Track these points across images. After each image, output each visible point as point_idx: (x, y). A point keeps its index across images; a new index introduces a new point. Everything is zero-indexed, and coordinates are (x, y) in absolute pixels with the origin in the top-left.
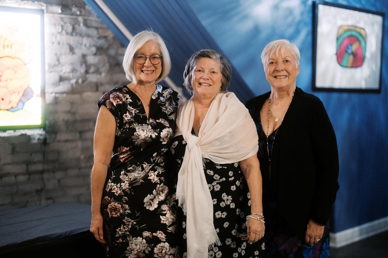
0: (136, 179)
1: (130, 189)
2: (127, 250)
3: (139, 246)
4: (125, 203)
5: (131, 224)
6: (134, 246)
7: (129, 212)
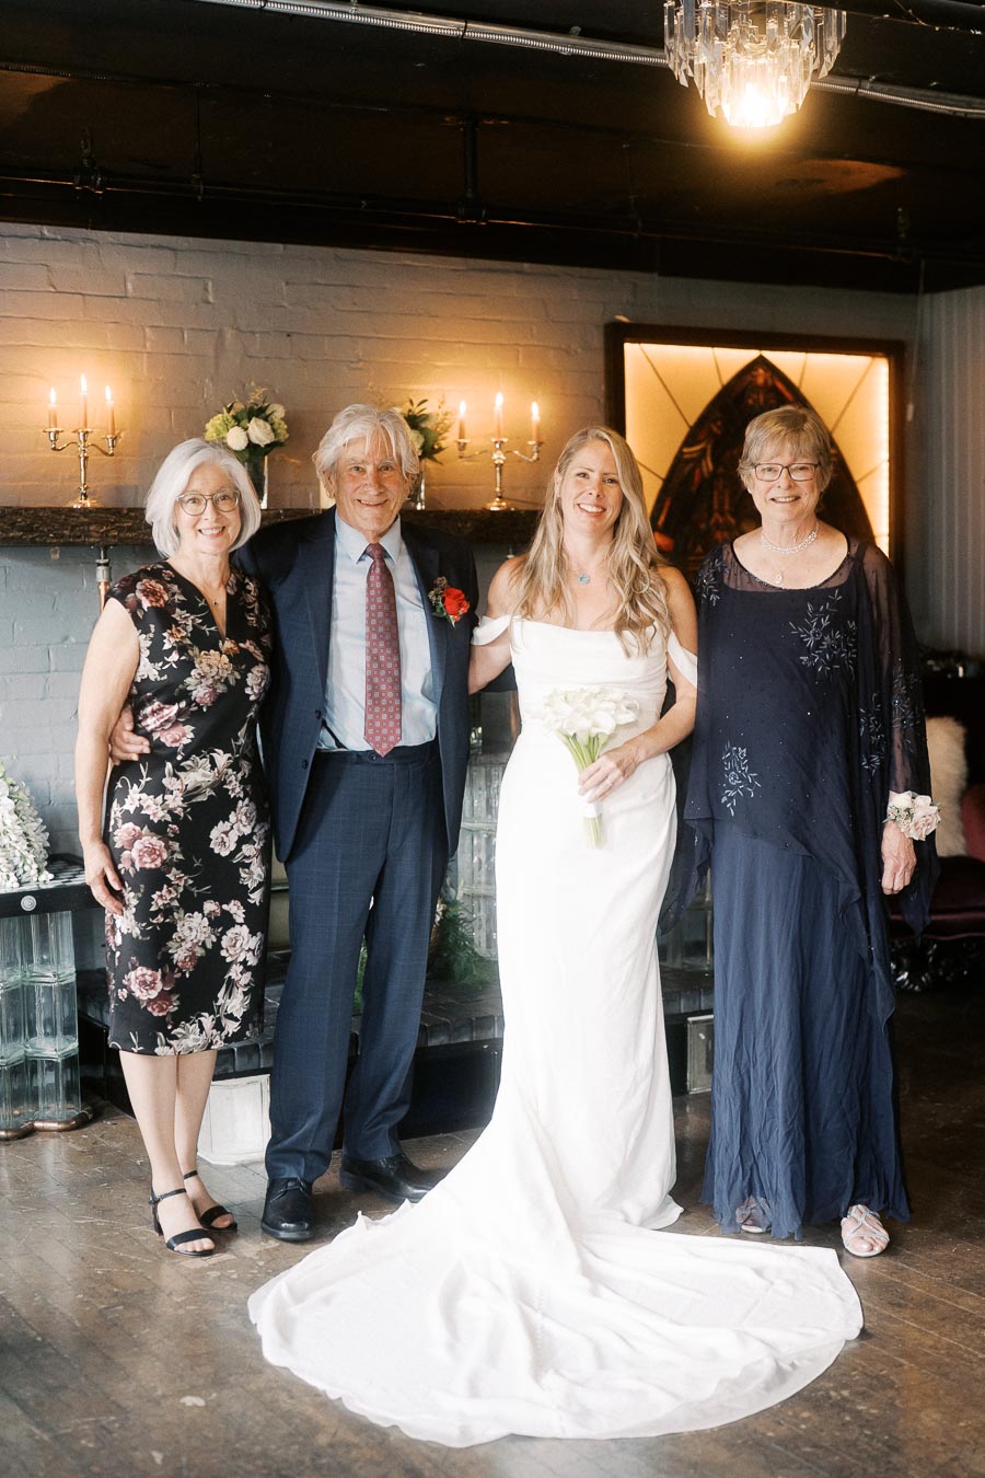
0: (199, 787)
1: (185, 809)
2: (172, 939)
3: (194, 933)
4: (172, 839)
5: (182, 884)
6: (187, 933)
7: (181, 857)
